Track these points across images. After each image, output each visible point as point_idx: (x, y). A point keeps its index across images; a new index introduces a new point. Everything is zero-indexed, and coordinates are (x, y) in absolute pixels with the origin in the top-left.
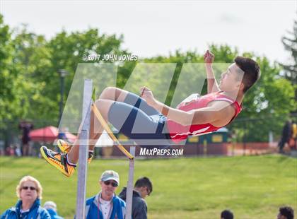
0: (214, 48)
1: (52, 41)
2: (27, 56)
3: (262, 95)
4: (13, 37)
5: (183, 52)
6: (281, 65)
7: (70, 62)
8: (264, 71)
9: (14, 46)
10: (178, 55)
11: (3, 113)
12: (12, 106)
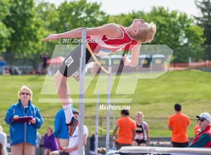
0: (154, 8)
1: (59, 7)
2: (45, 16)
3: (184, 35)
4: (36, 5)
5: (136, 11)
6: (194, 17)
7: (70, 19)
8: (185, 21)
9: (37, 10)
10: (134, 13)
11: (32, 49)
12: (37, 45)
